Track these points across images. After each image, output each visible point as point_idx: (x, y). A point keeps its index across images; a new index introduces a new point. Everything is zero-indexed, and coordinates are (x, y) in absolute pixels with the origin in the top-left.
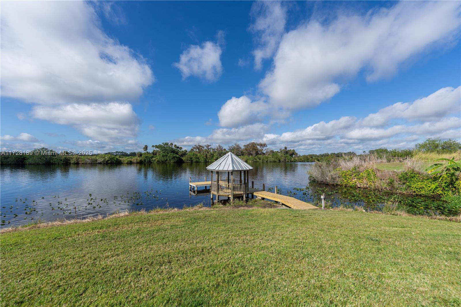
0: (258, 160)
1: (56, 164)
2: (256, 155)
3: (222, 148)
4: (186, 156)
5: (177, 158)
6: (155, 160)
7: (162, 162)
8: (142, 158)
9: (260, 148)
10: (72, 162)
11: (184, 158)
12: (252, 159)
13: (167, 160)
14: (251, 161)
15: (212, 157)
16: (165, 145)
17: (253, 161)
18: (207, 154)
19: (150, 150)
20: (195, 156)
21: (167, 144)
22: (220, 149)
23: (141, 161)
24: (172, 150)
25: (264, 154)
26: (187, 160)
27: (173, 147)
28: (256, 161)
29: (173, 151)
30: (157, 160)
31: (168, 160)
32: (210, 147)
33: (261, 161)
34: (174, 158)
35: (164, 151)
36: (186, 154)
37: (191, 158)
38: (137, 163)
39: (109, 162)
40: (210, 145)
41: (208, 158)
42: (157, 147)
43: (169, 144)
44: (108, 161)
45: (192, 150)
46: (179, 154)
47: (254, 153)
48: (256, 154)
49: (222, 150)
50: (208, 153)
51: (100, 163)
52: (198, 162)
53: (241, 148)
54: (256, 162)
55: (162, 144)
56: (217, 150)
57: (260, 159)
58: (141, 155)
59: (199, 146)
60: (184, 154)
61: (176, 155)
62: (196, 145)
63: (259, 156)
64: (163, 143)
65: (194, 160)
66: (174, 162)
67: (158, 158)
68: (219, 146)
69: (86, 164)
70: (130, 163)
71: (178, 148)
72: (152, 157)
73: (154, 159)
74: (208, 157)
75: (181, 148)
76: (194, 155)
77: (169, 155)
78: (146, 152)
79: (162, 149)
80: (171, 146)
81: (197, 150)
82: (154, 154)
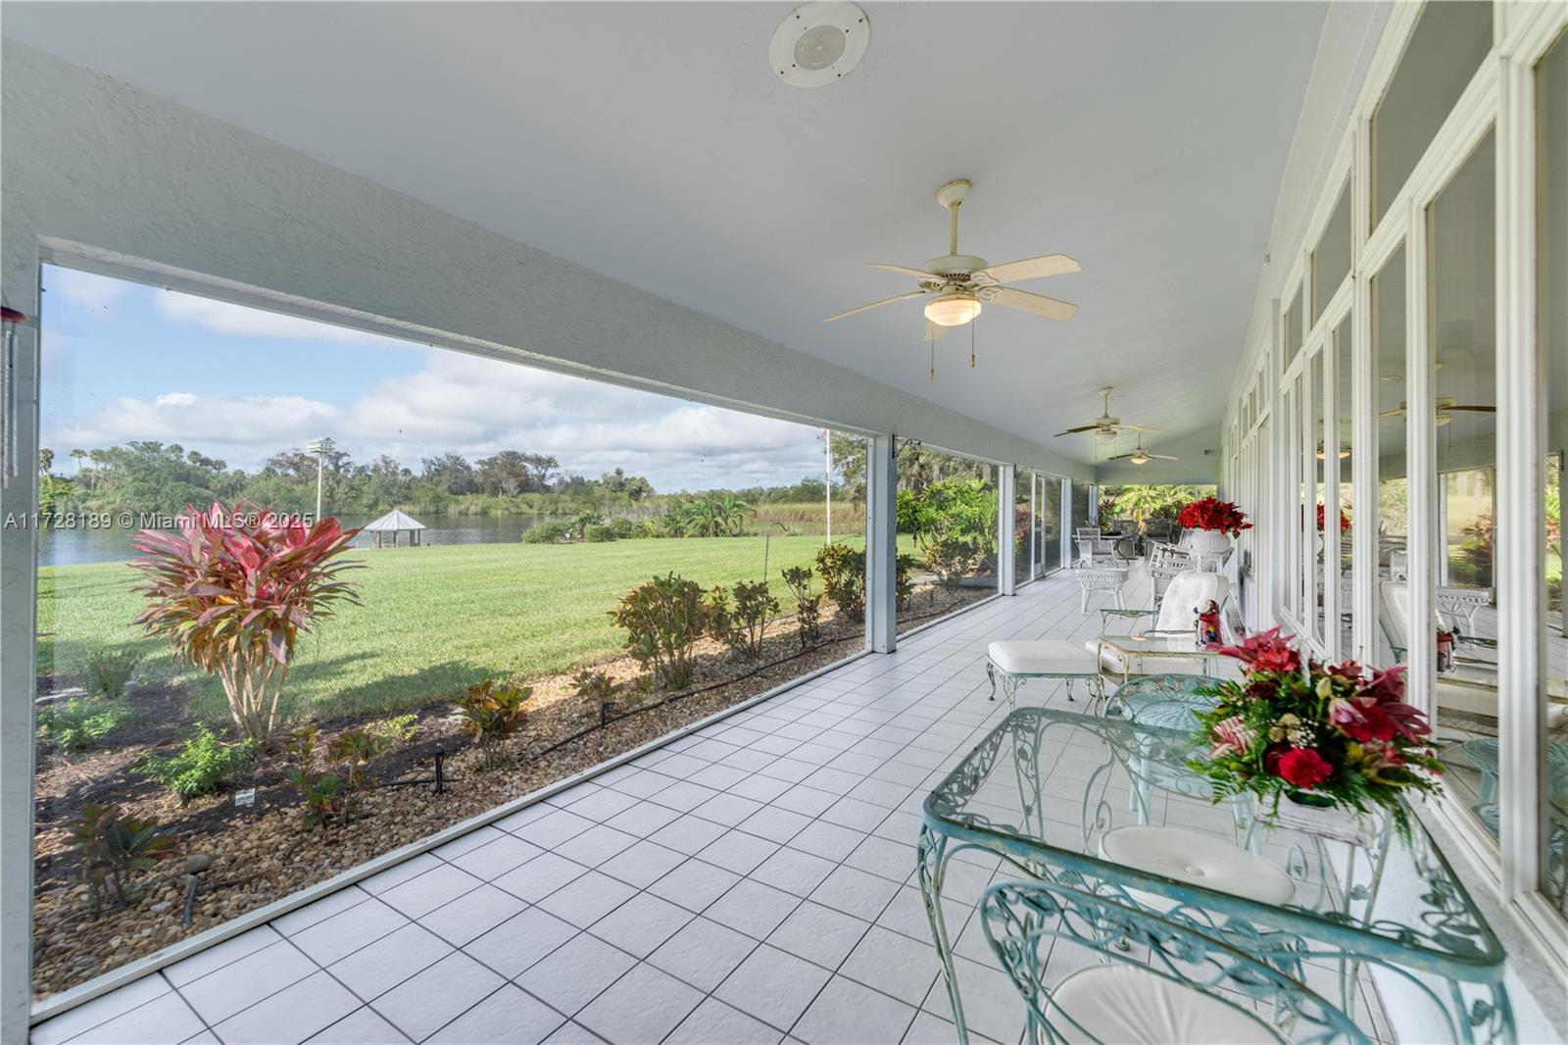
0: (525, 508)
2: (520, 492)
3: (396, 467)
4: (246, 491)
6: (100, 508)
9: (535, 472)
12: (504, 506)
14: (499, 512)
15: (353, 497)
16: (142, 449)
17: (506, 512)
18: (335, 485)
20: (284, 492)
21: (152, 447)
22: (386, 469)
24: (180, 471)
25: (548, 489)
27: (185, 459)
28: (519, 511)
29: (185, 476)
30: (109, 507)
32: (345, 459)
33: (535, 511)
34: (189, 500)
35: (139, 475)
36: (243, 487)
40: (345, 454)
41: (339, 500)
42: (98, 455)
43: (163, 448)
45: (269, 472)
46: (212, 486)
47: (511, 485)
48: (519, 489)
49: (394, 473)
50: (338, 483)
53: (468, 468)
54: (518, 513)
55: (131, 448)
56: (373, 471)
57: (531, 507)
59: (296, 455)
60: (236, 484)
61: (198, 489)
62: (283, 454)
63: (530, 496)
64: (132, 444)
67: (113, 499)
68: (385, 461)
71: (206, 462)
73: (93, 503)
74: (337, 497)
75: (220, 465)
76: (278, 491)
77: (167, 489)
78: (52, 477)
79: (129, 465)
80: (173, 457)
81: (291, 472)
82: (88, 486)
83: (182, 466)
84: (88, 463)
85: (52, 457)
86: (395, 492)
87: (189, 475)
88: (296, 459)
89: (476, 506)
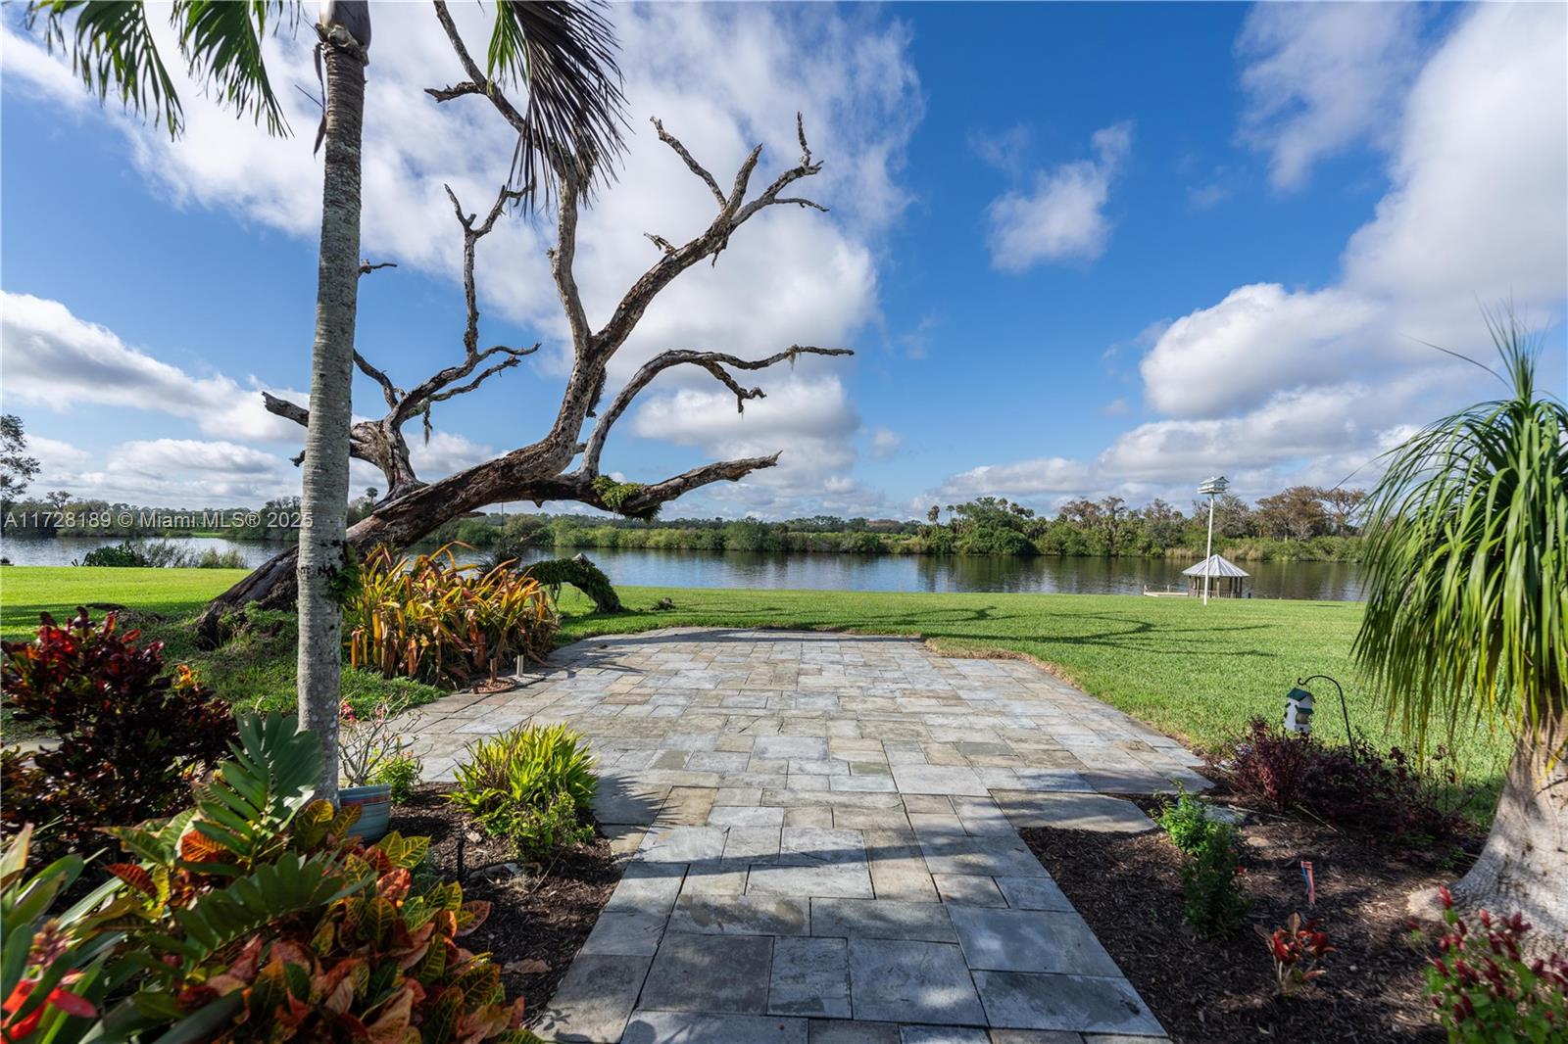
0: (1319, 554)
1: (770, 550)
2: (1314, 535)
3: (1169, 511)
4: (1046, 535)
5: (1019, 541)
6: (962, 546)
7: (980, 552)
8: (931, 541)
9: (1335, 511)
10: (796, 547)
11: (1038, 544)
12: (1292, 551)
13: (992, 547)
14: (1285, 558)
15: (1128, 540)
16: (984, 504)
17: (1294, 558)
18: (1114, 529)
19: (944, 519)
20: (1073, 536)
21: (989, 501)
22: (1159, 512)
23: (929, 547)
24: (1005, 519)
25: (1352, 531)
26: (1050, 549)
27: (1008, 510)
28: (1311, 557)
29: (1008, 523)
30: (966, 546)
31: (996, 546)
32: (1120, 505)
33: (1334, 558)
34: (1010, 541)
35: (982, 522)
36: (1044, 532)
37: (1062, 544)
38: (921, 553)
39: (863, 549)
40: (1121, 500)
41: (1117, 542)
42: (961, 509)
43: (995, 502)
44: (862, 546)
45: (1063, 518)
46: (1025, 530)
47: (1303, 527)
48: (1312, 532)
49: (1166, 517)
50: (1116, 527)
51: (846, 552)
52: (1083, 555)
53: (1244, 508)
54: (1310, 560)
55: (978, 503)
56: (1145, 515)
57: (1329, 553)
58: (928, 533)
59: (1082, 503)
60: (1039, 530)
61: (1017, 533)
62: (1071, 502)
63: (1327, 540)
64: (979, 500)
65: (1071, 548)
66: (1013, 554)
67: (967, 541)
68: (1157, 504)
69: (821, 552)
70: (908, 553)
71: (1021, 511)
72: (954, 539)
73: (958, 543)
74: (1115, 539)
75: (1030, 513)
76: (1069, 534)
77: (997, 533)
78: (938, 524)
79: (977, 515)
80: (1001, 508)
81: (1078, 518)
82: (955, 531)
83: (1005, 514)
84: (955, 515)
85: (930, 513)
86: (1167, 535)
87: (1010, 521)
88: (1082, 506)
89: (1257, 550)
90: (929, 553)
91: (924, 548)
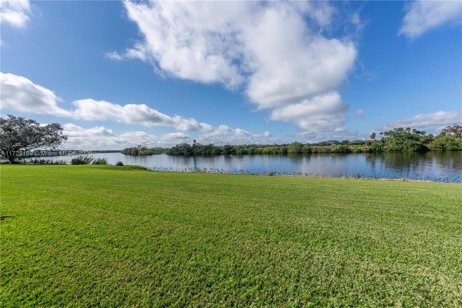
4: (434, 142)
5: (417, 145)
6: (387, 148)
7: (396, 150)
8: (372, 147)
10: (313, 151)
11: (429, 146)
13: (403, 148)
16: (398, 130)
19: (378, 138)
20: (450, 141)
21: (401, 129)
23: (370, 149)
24: (409, 136)
26: (436, 148)
27: (411, 132)
29: (411, 138)
30: (389, 148)
31: (405, 147)
34: (413, 145)
35: (397, 138)
36: (432, 140)
37: (443, 145)
38: (367, 152)
39: (340, 151)
42: (386, 133)
43: (404, 129)
44: (340, 150)
45: (443, 134)
46: (421, 140)
51: (333, 152)
52: (456, 150)
55: (395, 130)
58: (370, 144)
59: (455, 126)
60: (429, 140)
61: (416, 142)
62: (448, 127)
64: (395, 129)
65: (448, 146)
66: (414, 151)
67: (390, 146)
69: (323, 153)
70: (360, 152)
71: (419, 132)
72: (383, 146)
73: (385, 147)
75: (424, 133)
76: (448, 141)
77: (405, 142)
78: (375, 140)
79: (394, 135)
80: (407, 132)
81: (452, 134)
82: (383, 142)
83: (410, 134)
84: (383, 136)
85: (371, 136)
87: (412, 137)
88: (455, 128)
90: (371, 151)
91: (368, 150)
